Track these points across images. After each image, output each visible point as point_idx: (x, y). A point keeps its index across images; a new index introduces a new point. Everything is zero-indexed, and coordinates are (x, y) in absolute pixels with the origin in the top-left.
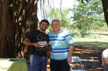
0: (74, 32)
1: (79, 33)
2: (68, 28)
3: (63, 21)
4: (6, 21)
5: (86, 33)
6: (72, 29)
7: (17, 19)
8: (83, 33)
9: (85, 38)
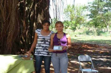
0: (90, 30)
1: (95, 31)
2: (84, 26)
3: (79, 18)
4: (16, 16)
5: (102, 31)
6: (88, 26)
7: (28, 15)
8: (99, 31)
9: (101, 36)
